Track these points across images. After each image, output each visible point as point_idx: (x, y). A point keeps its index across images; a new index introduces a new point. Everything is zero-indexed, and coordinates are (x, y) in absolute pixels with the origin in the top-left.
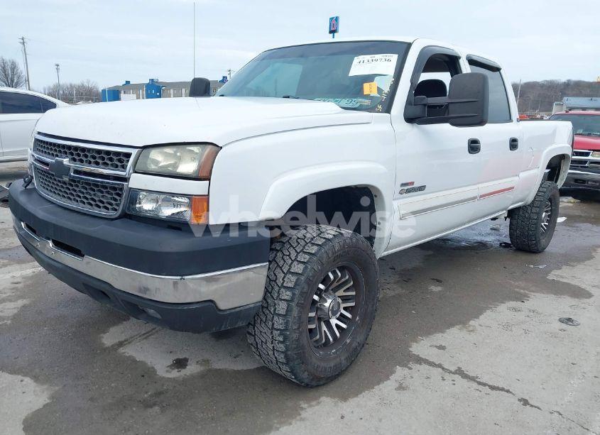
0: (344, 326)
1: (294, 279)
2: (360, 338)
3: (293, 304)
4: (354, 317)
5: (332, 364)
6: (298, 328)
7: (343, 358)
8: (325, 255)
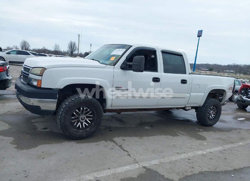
0: (87, 125)
1: (65, 106)
2: (93, 130)
3: (63, 112)
4: (92, 123)
5: (79, 134)
6: (64, 119)
7: (84, 134)
8: (76, 101)
